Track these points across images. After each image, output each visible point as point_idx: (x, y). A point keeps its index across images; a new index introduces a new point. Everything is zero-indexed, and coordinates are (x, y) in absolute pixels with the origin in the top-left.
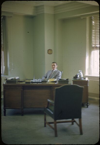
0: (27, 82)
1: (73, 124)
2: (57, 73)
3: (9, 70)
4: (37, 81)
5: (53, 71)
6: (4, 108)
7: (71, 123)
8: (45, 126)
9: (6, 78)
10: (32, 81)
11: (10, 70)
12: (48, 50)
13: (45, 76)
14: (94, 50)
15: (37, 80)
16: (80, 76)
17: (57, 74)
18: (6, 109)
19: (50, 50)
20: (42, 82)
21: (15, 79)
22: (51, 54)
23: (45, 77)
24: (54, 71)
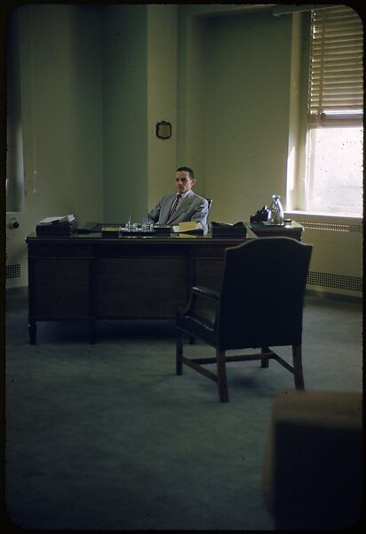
0: (109, 232)
1: (265, 365)
2: (192, 206)
3: (23, 193)
4: (140, 229)
5: (180, 196)
6: (30, 319)
7: (259, 363)
8: (179, 372)
9: (14, 222)
10: (123, 229)
11: (26, 193)
12: (158, 124)
13: (154, 215)
14: (315, 127)
15: (139, 227)
16: (275, 214)
17: (196, 209)
18: (37, 323)
19: (163, 123)
20: (158, 231)
21: (66, 223)
22: (168, 138)
23: (152, 219)
24: (184, 196)
